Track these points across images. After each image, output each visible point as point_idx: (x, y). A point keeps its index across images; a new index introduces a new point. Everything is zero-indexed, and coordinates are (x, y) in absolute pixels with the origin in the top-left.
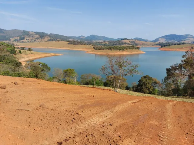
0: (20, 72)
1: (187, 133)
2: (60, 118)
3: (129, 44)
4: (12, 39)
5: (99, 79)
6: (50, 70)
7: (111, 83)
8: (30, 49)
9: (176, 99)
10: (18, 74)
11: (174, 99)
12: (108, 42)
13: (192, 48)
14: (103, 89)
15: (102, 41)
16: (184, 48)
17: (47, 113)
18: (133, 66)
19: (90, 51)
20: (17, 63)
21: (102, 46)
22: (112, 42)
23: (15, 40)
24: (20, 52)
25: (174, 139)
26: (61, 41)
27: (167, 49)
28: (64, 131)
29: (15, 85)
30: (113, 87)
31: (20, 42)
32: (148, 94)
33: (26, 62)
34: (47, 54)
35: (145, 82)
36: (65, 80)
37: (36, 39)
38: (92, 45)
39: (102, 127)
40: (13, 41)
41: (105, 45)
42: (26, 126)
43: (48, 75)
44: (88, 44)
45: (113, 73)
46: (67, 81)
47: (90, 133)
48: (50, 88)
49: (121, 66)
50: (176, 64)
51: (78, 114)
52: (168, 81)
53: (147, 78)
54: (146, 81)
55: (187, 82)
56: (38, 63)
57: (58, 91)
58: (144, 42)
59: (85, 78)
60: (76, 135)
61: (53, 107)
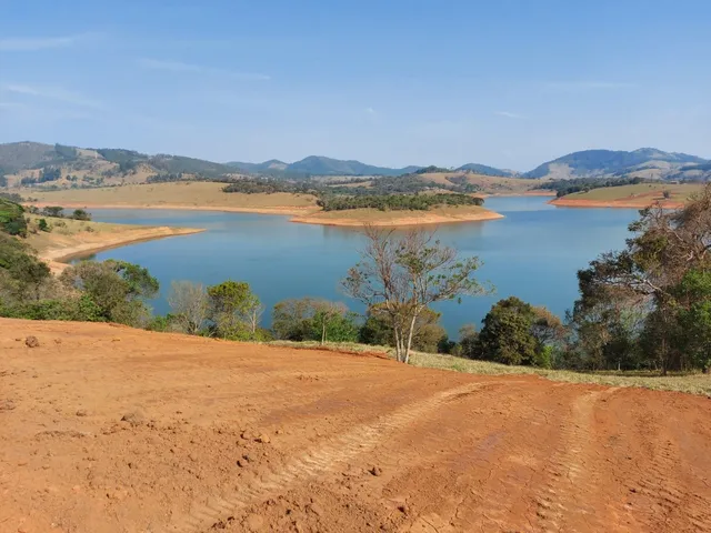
0: (41, 301)
1: (634, 491)
2: (194, 456)
3: (444, 187)
4: (13, 179)
5: (342, 316)
6: (157, 288)
7: (387, 328)
8: (79, 215)
9: (617, 381)
10: (37, 309)
11: (610, 379)
12: (371, 179)
13: (666, 195)
14: (357, 354)
15: (349, 178)
16: (639, 196)
17: (149, 441)
18: (459, 266)
19: (306, 216)
20: (32, 266)
21: (351, 197)
22: (383, 179)
23: (24, 182)
24: (43, 225)
25: (584, 512)
26: (200, 180)
27: (577, 203)
28: (210, 498)
29: (30, 350)
30: (393, 345)
31: (44, 189)
32: (519, 367)
33: (67, 263)
34: (145, 232)
35: (507, 322)
36: (215, 325)
37: (103, 174)
38: (312, 193)
39: (342, 483)
40: (16, 186)
41: (358, 192)
42: (77, 487)
43: (148, 308)
44: (297, 191)
45: (388, 293)
46: (220, 327)
47: (302, 503)
48: (159, 353)
49: (416, 266)
50: (611, 255)
51: (259, 441)
52: (587, 317)
53: (512, 309)
54: (511, 319)
55: (651, 316)
56: (113, 265)
57: (189, 364)
58: (497, 180)
59: (289, 313)
60: (252, 511)
61: (172, 421)
